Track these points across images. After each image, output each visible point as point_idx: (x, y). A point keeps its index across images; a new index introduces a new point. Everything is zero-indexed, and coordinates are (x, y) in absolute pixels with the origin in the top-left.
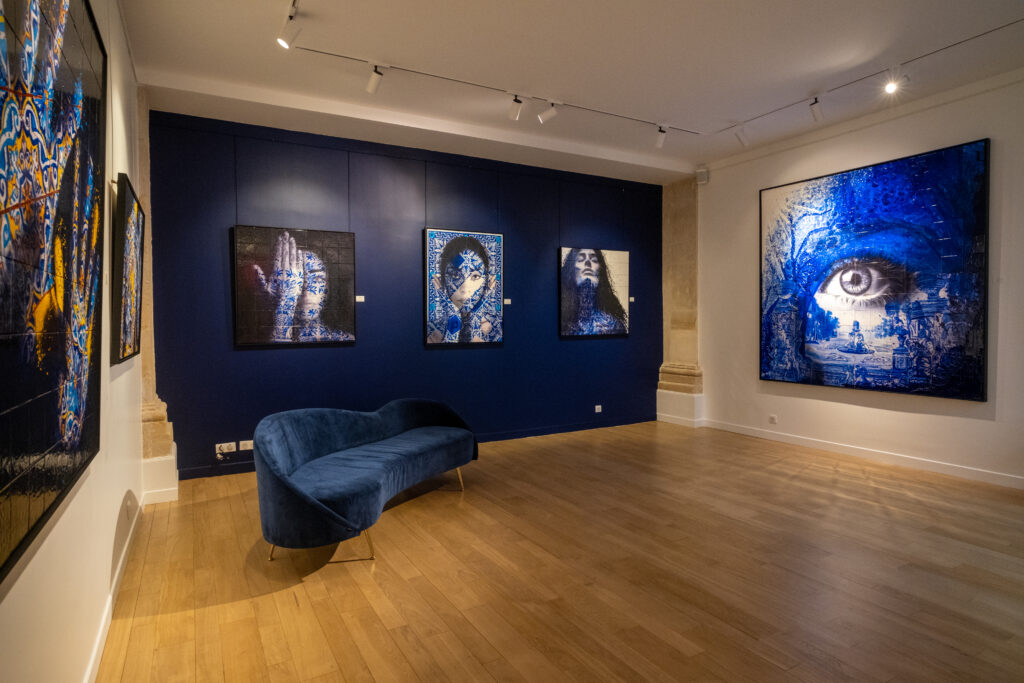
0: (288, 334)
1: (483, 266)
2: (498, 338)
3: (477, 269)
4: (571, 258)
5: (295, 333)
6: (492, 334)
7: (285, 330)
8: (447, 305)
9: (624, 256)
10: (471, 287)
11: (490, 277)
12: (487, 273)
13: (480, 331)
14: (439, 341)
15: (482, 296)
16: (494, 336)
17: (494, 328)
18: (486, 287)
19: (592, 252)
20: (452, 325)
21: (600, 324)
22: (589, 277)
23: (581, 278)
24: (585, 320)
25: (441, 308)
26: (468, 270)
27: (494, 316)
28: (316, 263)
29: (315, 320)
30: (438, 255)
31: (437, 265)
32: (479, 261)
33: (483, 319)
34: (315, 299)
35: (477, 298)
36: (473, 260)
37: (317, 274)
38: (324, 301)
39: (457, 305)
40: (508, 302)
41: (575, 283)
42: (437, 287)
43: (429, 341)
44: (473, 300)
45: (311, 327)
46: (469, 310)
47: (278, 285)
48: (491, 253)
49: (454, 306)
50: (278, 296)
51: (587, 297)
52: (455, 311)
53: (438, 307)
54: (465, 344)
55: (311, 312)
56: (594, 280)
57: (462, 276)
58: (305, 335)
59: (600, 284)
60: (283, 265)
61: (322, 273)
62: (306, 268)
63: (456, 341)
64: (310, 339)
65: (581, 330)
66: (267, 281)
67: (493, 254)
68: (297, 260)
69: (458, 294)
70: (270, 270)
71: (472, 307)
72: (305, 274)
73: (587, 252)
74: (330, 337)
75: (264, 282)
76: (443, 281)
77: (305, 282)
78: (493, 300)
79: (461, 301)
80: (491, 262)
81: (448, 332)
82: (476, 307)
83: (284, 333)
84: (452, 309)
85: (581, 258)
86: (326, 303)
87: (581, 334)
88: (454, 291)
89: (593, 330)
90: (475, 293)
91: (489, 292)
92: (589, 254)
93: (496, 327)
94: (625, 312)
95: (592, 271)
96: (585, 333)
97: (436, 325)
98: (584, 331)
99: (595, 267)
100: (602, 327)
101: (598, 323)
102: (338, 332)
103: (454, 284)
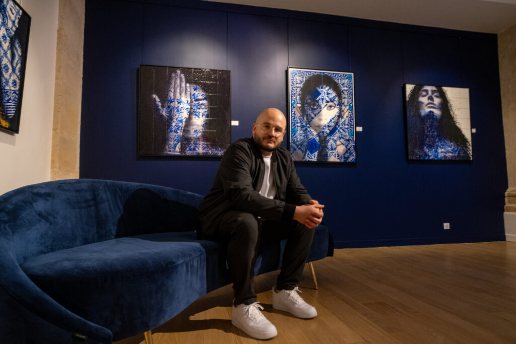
0: (178, 149)
1: (336, 99)
2: (351, 159)
3: (332, 100)
4: (416, 93)
5: (183, 148)
6: (347, 155)
7: (175, 146)
8: (306, 129)
9: (465, 92)
10: (327, 115)
11: (343, 108)
12: (340, 104)
13: (335, 152)
14: (300, 160)
15: (337, 123)
16: (348, 158)
17: (348, 150)
18: (340, 116)
19: (434, 88)
20: (312, 146)
21: (444, 151)
22: (432, 110)
24: (430, 147)
25: (302, 132)
27: (348, 140)
28: (200, 94)
29: (198, 139)
30: (299, 89)
31: (298, 97)
32: (333, 94)
33: (338, 142)
34: (199, 122)
35: (332, 124)
36: (328, 94)
37: (201, 102)
38: (206, 124)
39: (316, 130)
40: (360, 129)
41: (419, 115)
42: (298, 115)
44: (329, 126)
45: (196, 144)
46: (326, 135)
47: (170, 110)
48: (343, 88)
49: (312, 130)
50: (170, 119)
51: (431, 126)
52: (314, 134)
53: (300, 132)
54: (323, 163)
55: (195, 131)
56: (437, 112)
57: (319, 106)
58: (190, 150)
59: (442, 116)
60: (175, 95)
61: (204, 102)
62: (193, 97)
63: (315, 159)
64: (195, 153)
65: (426, 155)
66: (163, 107)
67: (346, 88)
68: (186, 93)
69: (316, 120)
70: (165, 99)
71: (328, 132)
72: (191, 102)
73: (429, 88)
74: (210, 152)
75: (160, 107)
76: (303, 111)
77: (191, 108)
78: (346, 127)
79: (319, 126)
80: (344, 96)
81: (308, 152)
82: (332, 132)
83: (174, 148)
84: (311, 133)
85: (424, 93)
86: (207, 125)
87: (427, 158)
88: (313, 118)
89: (438, 155)
90: (331, 121)
91: (343, 120)
92: (431, 90)
93: (349, 149)
94: (468, 142)
95: (435, 105)
96: (430, 158)
97: (297, 146)
98: (429, 156)
99: (437, 101)
100: (446, 153)
101: (443, 150)
102: (217, 149)
103: (312, 112)
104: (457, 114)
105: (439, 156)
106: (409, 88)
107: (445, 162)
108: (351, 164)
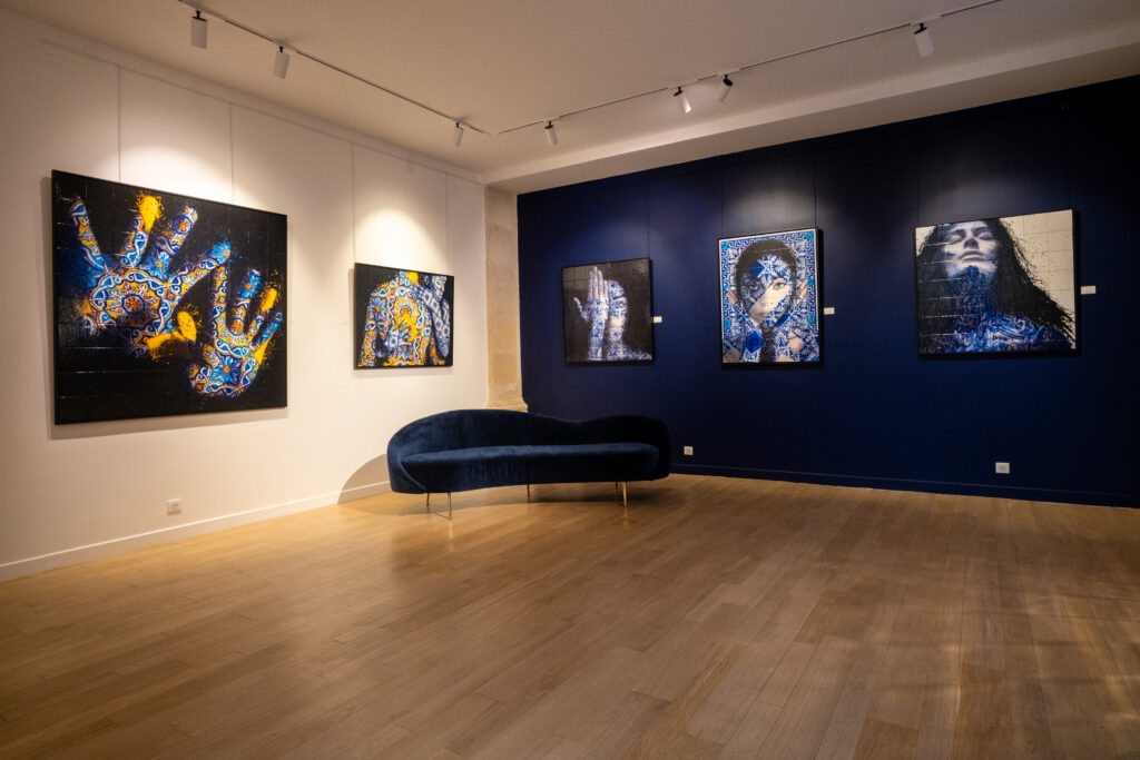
0: (599, 354)
1: (788, 272)
2: (812, 357)
3: (781, 275)
4: (937, 238)
5: (604, 353)
6: (804, 352)
7: (597, 351)
8: (744, 320)
9: (1063, 219)
10: (773, 298)
11: (799, 283)
12: (794, 278)
13: (787, 349)
14: (736, 360)
15: (788, 308)
16: (807, 355)
17: (806, 345)
18: (794, 295)
19: (981, 224)
20: (751, 342)
21: (1004, 335)
22: (974, 264)
23: (957, 267)
24: (967, 329)
25: (737, 324)
26: (770, 278)
27: (807, 331)
28: (618, 290)
29: (618, 342)
30: (733, 266)
31: (732, 278)
32: (782, 265)
33: (791, 335)
34: (618, 323)
35: (782, 309)
36: (775, 266)
37: (619, 300)
38: (625, 324)
39: (757, 320)
40: (829, 311)
42: (732, 301)
43: (725, 361)
44: (776, 313)
45: (616, 348)
46: (772, 325)
47: (590, 315)
48: (798, 255)
49: (752, 321)
50: (591, 322)
51: (970, 294)
52: (754, 326)
53: (735, 323)
55: (615, 334)
57: (763, 286)
58: (611, 355)
60: (594, 295)
61: (623, 299)
62: (611, 295)
63: (756, 360)
64: (615, 358)
65: (957, 344)
66: (584, 310)
67: (802, 254)
68: (604, 292)
69: (757, 306)
70: (585, 301)
71: (776, 320)
72: (610, 301)
73: (968, 227)
74: (631, 356)
75: (581, 310)
76: (739, 295)
77: (610, 308)
78: (804, 311)
79: (761, 314)
80: (799, 265)
81: (747, 350)
82: (781, 320)
83: (596, 355)
84: (751, 324)
85: (956, 237)
86: (627, 325)
87: (959, 350)
88: (752, 304)
89: (985, 344)
90: (779, 304)
91: (799, 301)
92: (972, 230)
93: (808, 343)
94: (1065, 315)
95: (982, 254)
96: (968, 349)
97: (732, 343)
98: (965, 347)
99: (986, 246)
100: (1006, 339)
101: (998, 334)
102: (637, 352)
103: (752, 296)
104: (1037, 265)
105: (989, 345)
107: (1003, 354)
108: (812, 364)
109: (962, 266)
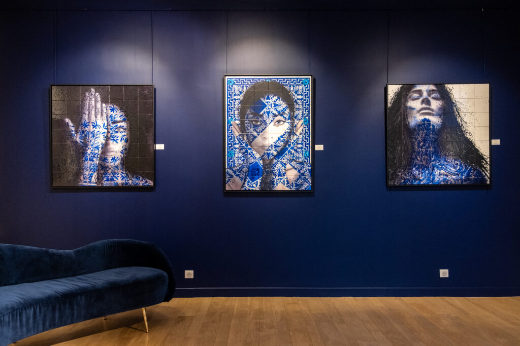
0: (94, 179)
1: (287, 111)
2: (306, 186)
3: (281, 114)
5: (99, 179)
6: (299, 182)
7: (91, 176)
8: (246, 151)
9: (483, 90)
10: (274, 133)
11: (296, 122)
12: (292, 118)
13: (284, 178)
14: (239, 189)
15: (287, 143)
16: (302, 185)
17: (301, 176)
18: (291, 133)
19: (432, 87)
20: (254, 172)
21: (446, 172)
22: (427, 117)
23: (416, 119)
24: (422, 168)
25: (240, 155)
26: (271, 115)
27: (302, 163)
28: (118, 115)
29: (117, 167)
30: (237, 102)
31: (236, 112)
32: (283, 105)
33: (288, 166)
34: (117, 148)
35: (281, 144)
36: (276, 105)
37: (119, 125)
38: (125, 149)
39: (258, 152)
40: (319, 147)
41: (407, 126)
42: (236, 133)
43: (227, 188)
44: (276, 146)
45: (114, 173)
46: (272, 157)
47: (85, 135)
48: (296, 97)
49: (254, 152)
50: (85, 145)
51: (425, 141)
52: (256, 157)
53: (238, 154)
54: (268, 192)
55: (113, 159)
56: (435, 120)
57: (264, 122)
58: (108, 180)
59: (443, 125)
60: (89, 118)
61: (123, 124)
62: (110, 119)
63: (257, 188)
64: (113, 183)
65: (415, 179)
66: (76, 132)
67: (300, 97)
68: (102, 115)
69: (259, 140)
71: (275, 153)
72: (108, 125)
73: (424, 88)
74: (130, 182)
75: (73, 133)
76: (243, 128)
77: (108, 132)
78: (299, 146)
79: (263, 147)
80: (297, 106)
81: (248, 179)
82: (280, 154)
83: (90, 178)
84: (253, 156)
85: (416, 95)
86: (127, 151)
87: (416, 183)
88: (255, 137)
89: (433, 179)
90: (279, 139)
91: (295, 137)
92: (427, 91)
93: (303, 174)
94: (483, 159)
95: (432, 110)
96: (422, 183)
97: (235, 172)
98: (420, 180)
99: (435, 105)
100: (447, 176)
101: (442, 171)
102: (138, 178)
103: (255, 130)
104: (468, 122)
105: (436, 179)
106: (393, 90)
108: (305, 193)
109: (420, 118)
